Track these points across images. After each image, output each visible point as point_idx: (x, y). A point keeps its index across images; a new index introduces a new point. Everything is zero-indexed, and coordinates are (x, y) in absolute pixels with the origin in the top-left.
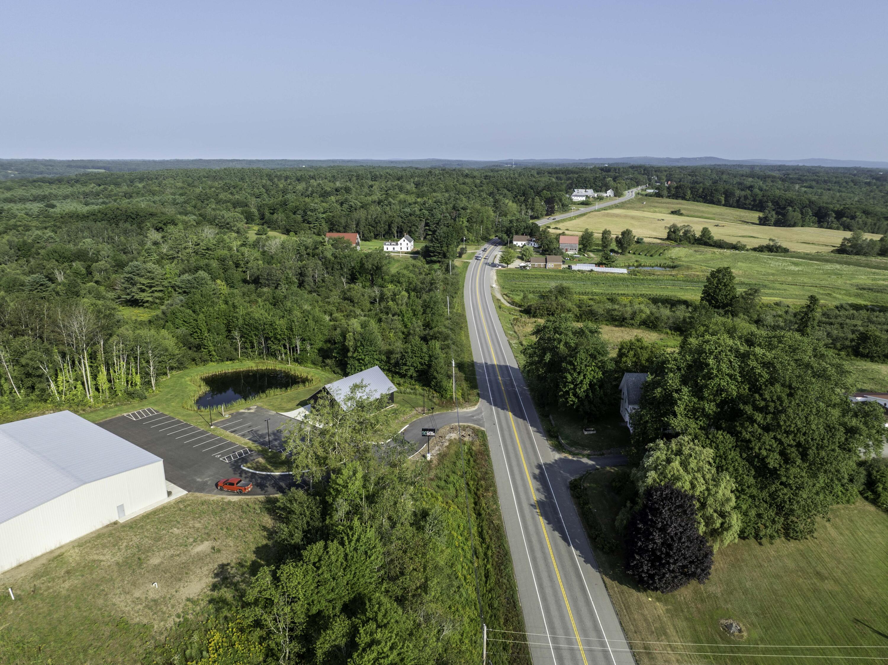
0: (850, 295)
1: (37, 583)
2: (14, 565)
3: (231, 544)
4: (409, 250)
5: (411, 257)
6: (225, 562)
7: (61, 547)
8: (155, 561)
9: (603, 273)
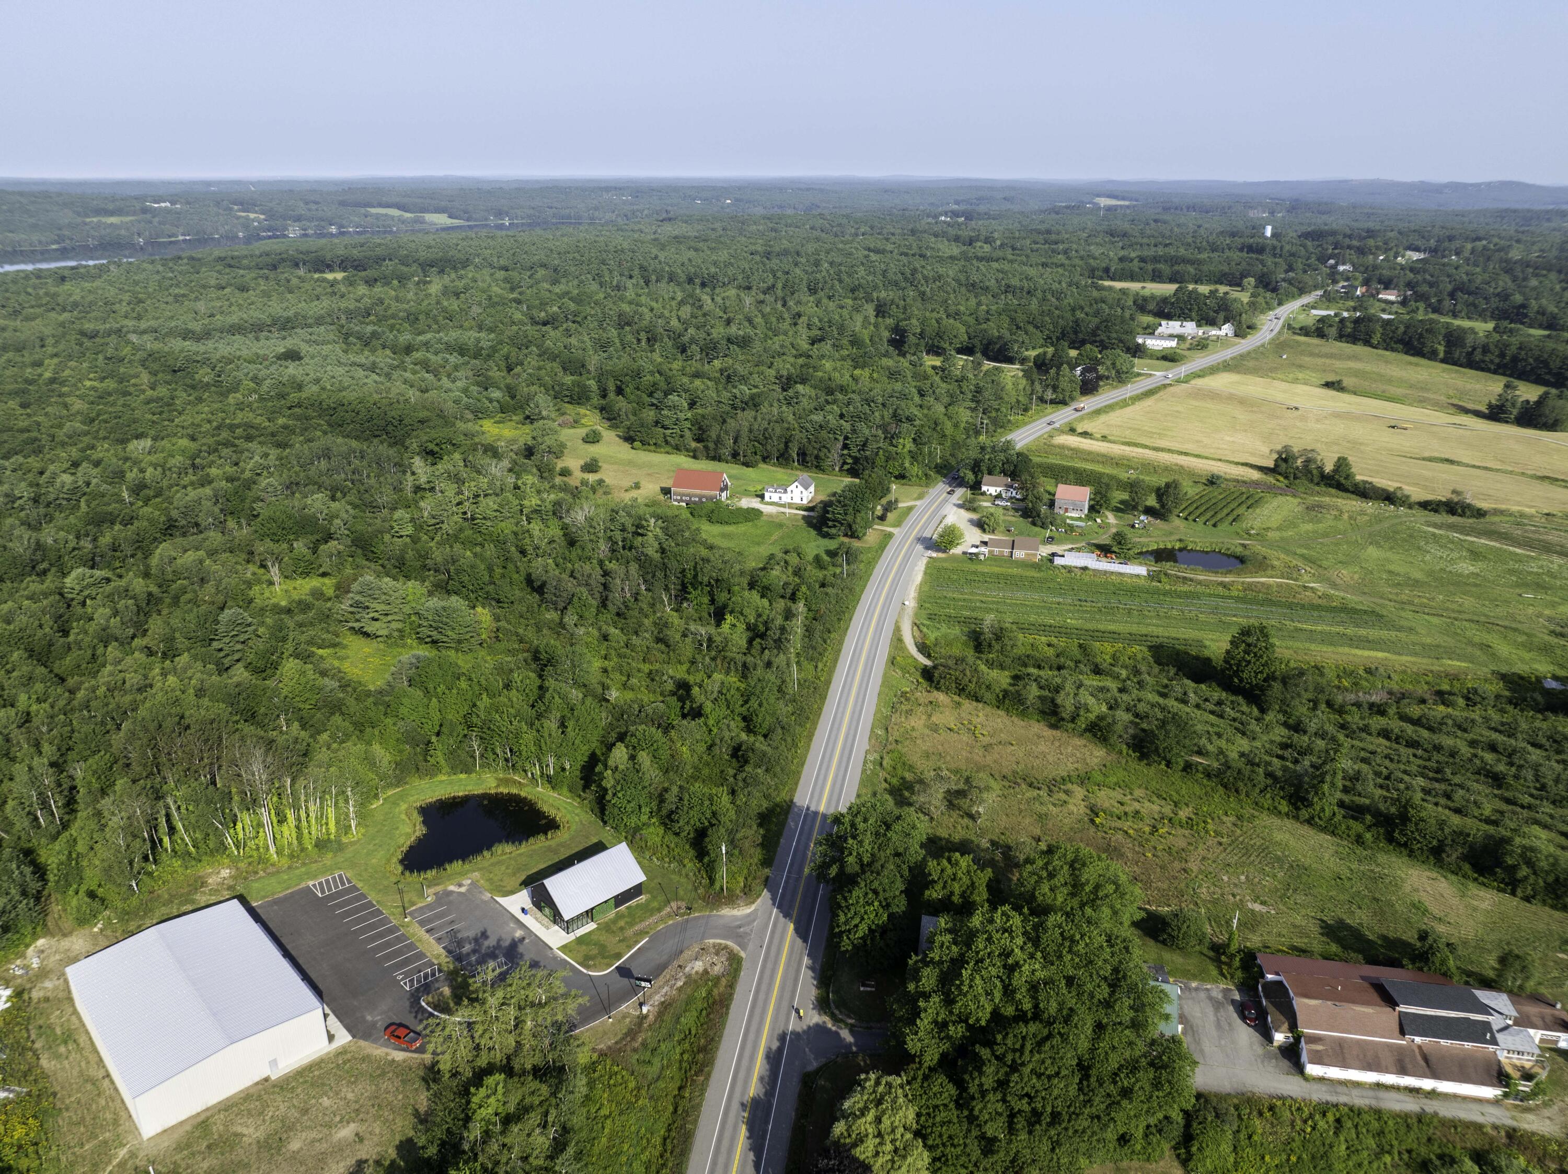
0: (1528, 646)
1: (178, 1157)
2: (159, 1130)
3: (377, 1131)
4: (805, 502)
5: (804, 517)
6: (364, 1157)
7: (207, 1109)
8: (295, 1145)
9: (1106, 572)
